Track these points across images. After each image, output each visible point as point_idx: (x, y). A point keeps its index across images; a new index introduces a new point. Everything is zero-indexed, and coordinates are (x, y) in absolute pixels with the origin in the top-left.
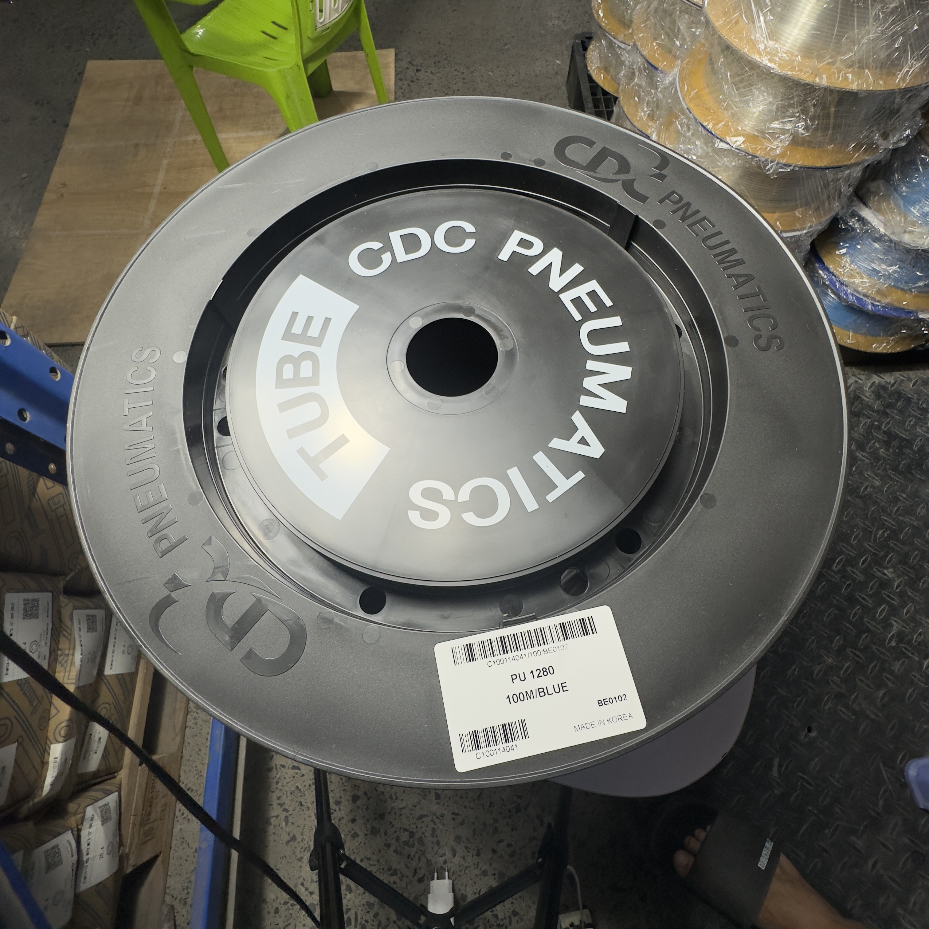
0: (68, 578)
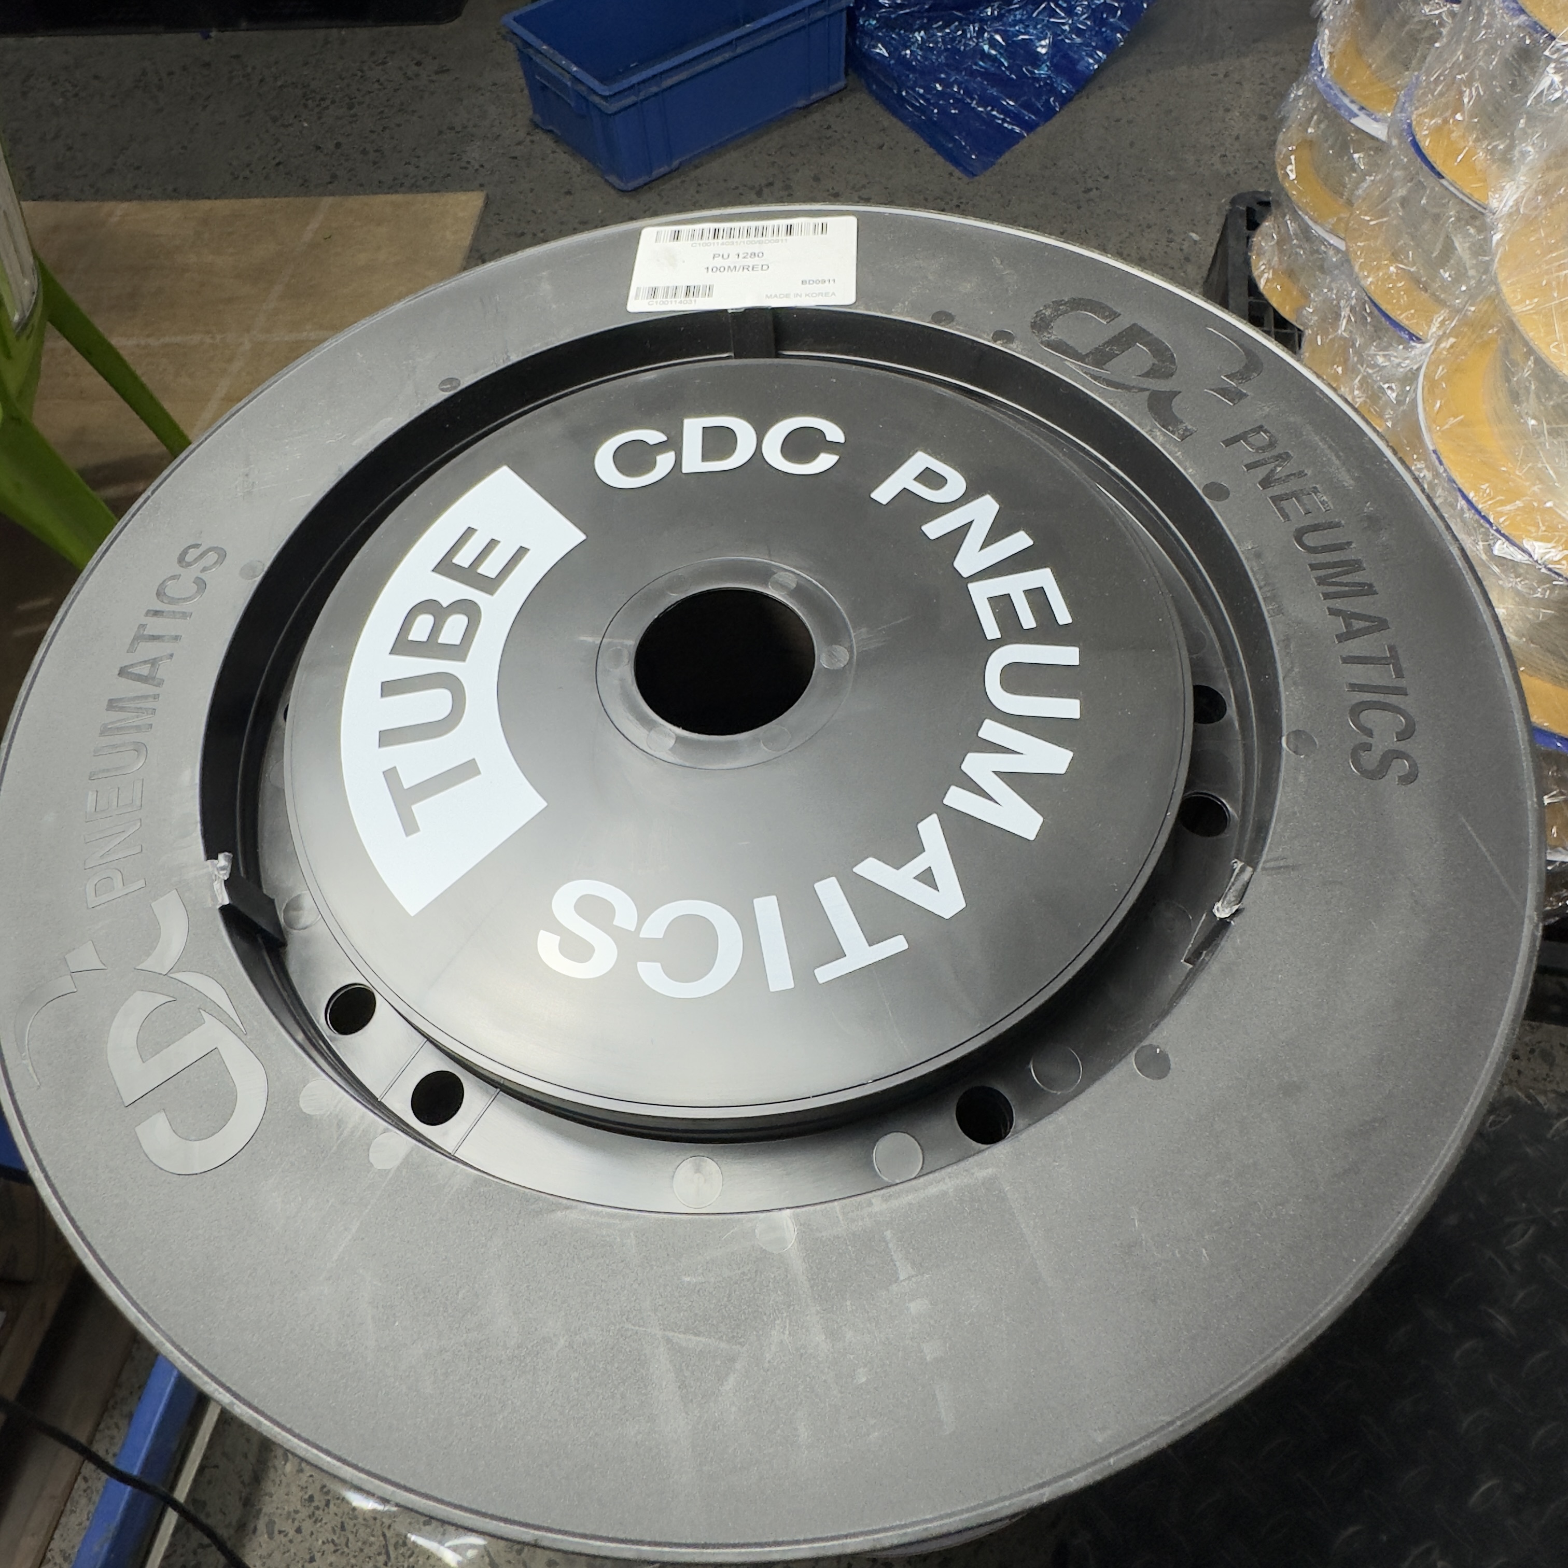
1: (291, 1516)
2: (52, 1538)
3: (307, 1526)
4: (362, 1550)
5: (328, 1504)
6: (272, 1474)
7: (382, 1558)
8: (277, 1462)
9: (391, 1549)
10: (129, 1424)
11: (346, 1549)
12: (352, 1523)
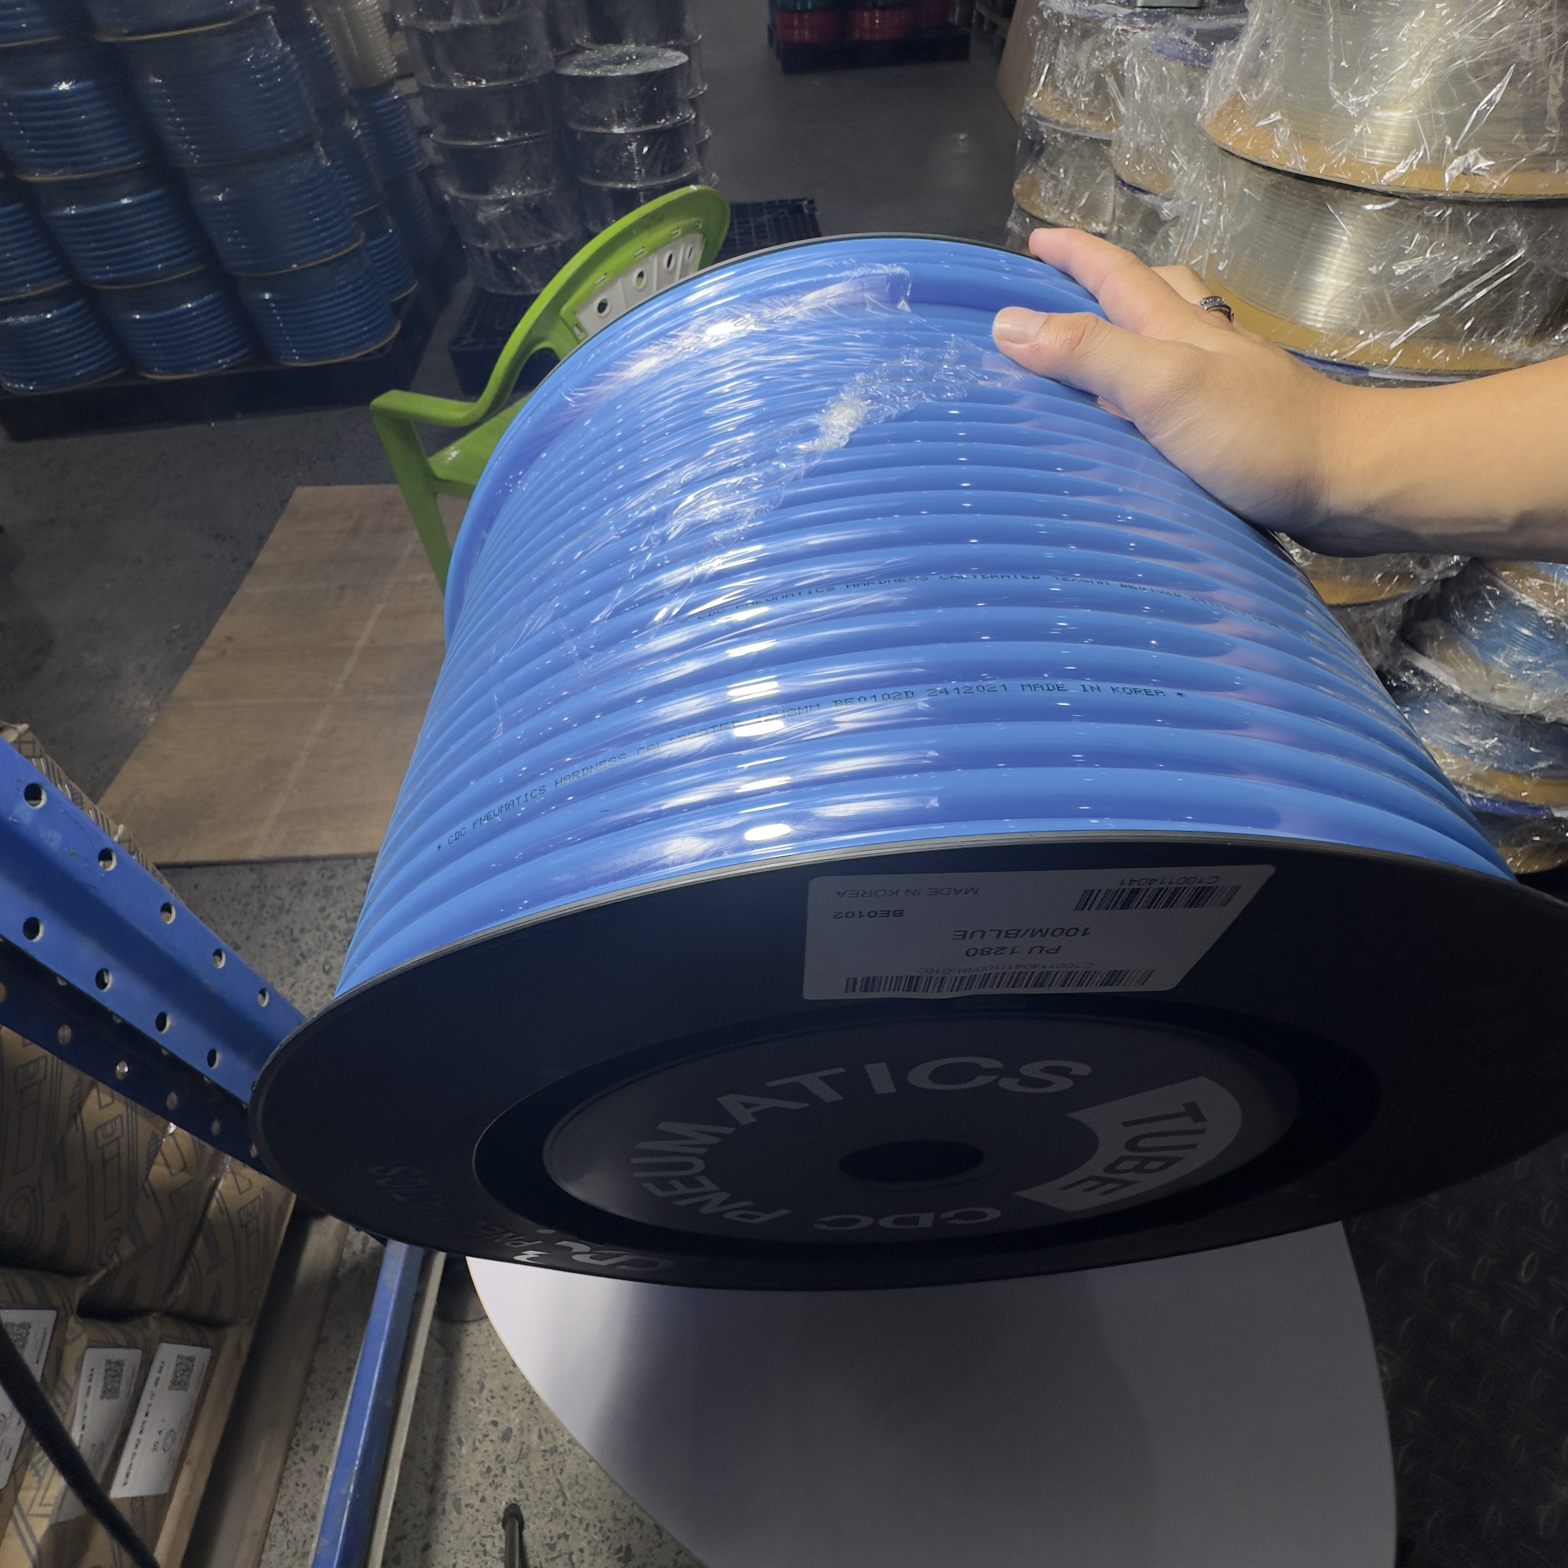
0: (93, 1281)
1: (474, 1490)
4: (541, 1499)
6: (450, 1460)
8: (453, 1449)
9: (566, 1490)
12: (528, 1479)
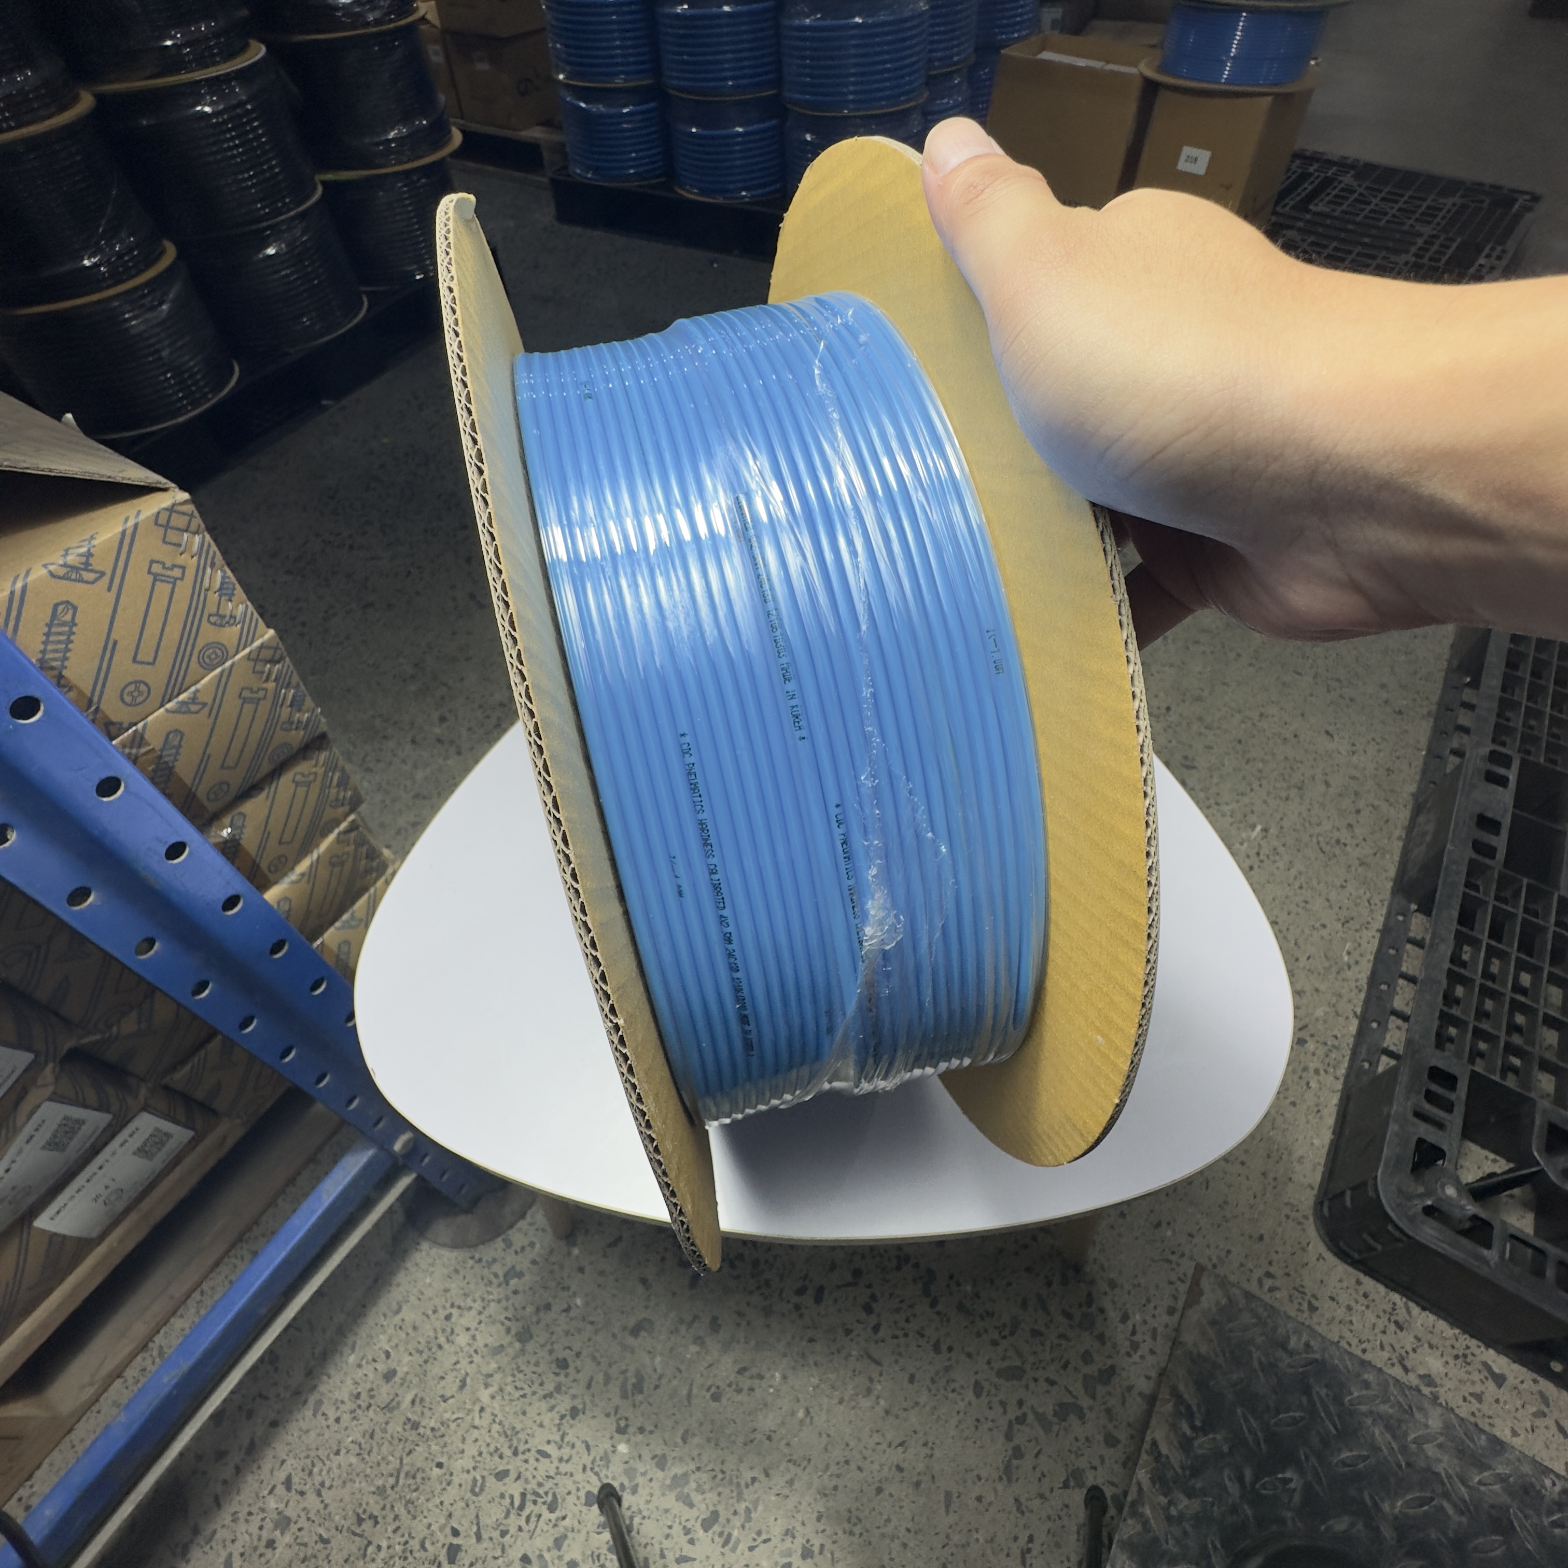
0: (86, 1040)
1: (337, 1404)
2: (158, 1332)
3: (346, 1418)
5: (369, 1406)
6: (337, 1358)
7: (392, 1481)
8: (345, 1350)
9: (402, 1475)
10: (252, 1260)
11: (366, 1456)
